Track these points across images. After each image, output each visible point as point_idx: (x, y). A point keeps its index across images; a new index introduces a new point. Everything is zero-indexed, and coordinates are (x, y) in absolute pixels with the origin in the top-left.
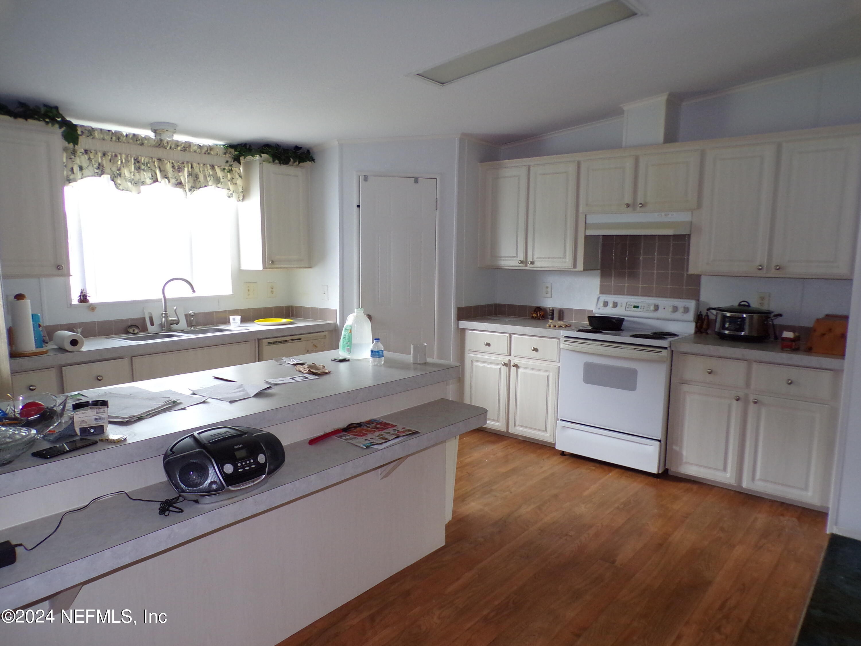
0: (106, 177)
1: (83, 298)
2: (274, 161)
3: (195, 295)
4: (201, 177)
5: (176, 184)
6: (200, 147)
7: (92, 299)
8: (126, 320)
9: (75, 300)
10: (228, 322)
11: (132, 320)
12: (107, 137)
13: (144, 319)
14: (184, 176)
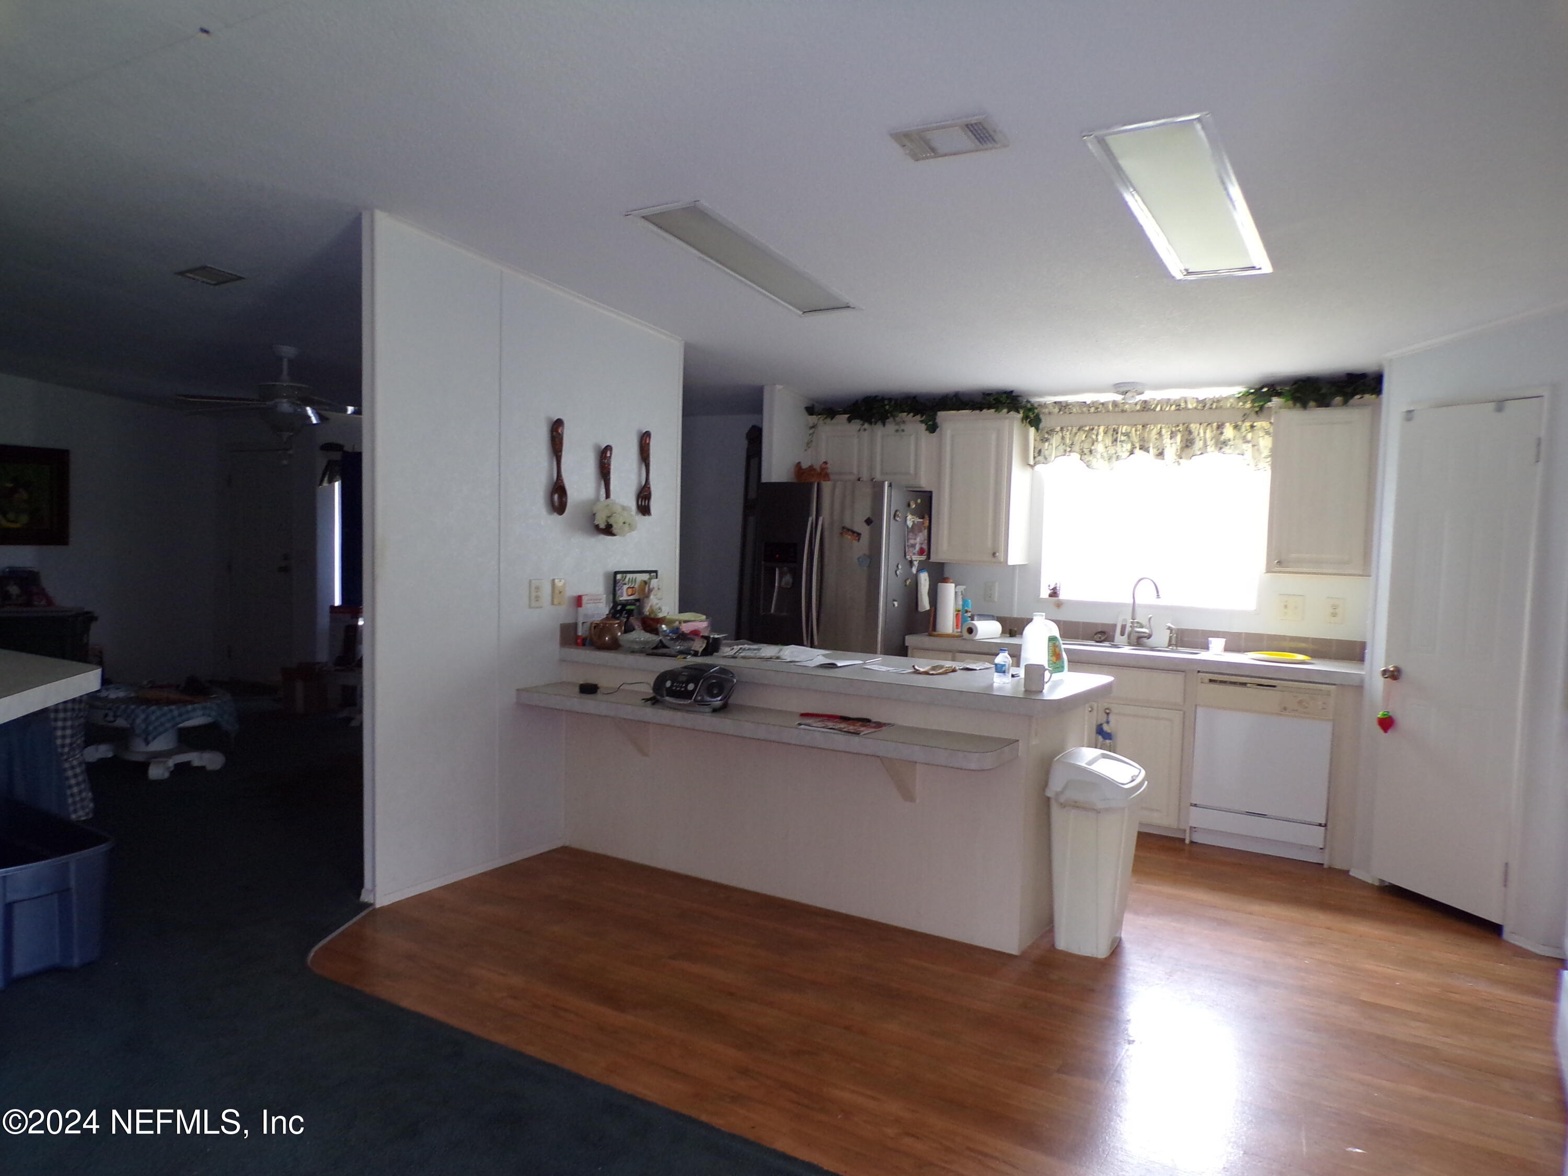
0: (1075, 456)
1: (1054, 593)
2: (1295, 405)
3: (1161, 602)
4: (1199, 444)
5: (1158, 455)
6: (1203, 403)
7: (1063, 596)
8: (1096, 625)
9: (1045, 593)
10: (1206, 647)
11: (1103, 625)
12: (1085, 409)
13: (1115, 626)
14: (1176, 443)
